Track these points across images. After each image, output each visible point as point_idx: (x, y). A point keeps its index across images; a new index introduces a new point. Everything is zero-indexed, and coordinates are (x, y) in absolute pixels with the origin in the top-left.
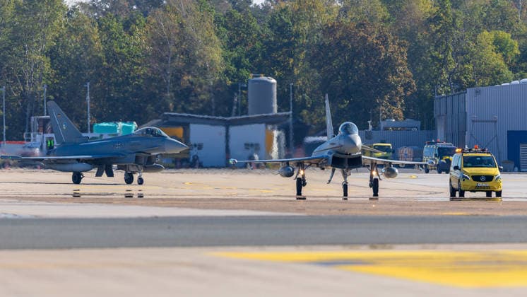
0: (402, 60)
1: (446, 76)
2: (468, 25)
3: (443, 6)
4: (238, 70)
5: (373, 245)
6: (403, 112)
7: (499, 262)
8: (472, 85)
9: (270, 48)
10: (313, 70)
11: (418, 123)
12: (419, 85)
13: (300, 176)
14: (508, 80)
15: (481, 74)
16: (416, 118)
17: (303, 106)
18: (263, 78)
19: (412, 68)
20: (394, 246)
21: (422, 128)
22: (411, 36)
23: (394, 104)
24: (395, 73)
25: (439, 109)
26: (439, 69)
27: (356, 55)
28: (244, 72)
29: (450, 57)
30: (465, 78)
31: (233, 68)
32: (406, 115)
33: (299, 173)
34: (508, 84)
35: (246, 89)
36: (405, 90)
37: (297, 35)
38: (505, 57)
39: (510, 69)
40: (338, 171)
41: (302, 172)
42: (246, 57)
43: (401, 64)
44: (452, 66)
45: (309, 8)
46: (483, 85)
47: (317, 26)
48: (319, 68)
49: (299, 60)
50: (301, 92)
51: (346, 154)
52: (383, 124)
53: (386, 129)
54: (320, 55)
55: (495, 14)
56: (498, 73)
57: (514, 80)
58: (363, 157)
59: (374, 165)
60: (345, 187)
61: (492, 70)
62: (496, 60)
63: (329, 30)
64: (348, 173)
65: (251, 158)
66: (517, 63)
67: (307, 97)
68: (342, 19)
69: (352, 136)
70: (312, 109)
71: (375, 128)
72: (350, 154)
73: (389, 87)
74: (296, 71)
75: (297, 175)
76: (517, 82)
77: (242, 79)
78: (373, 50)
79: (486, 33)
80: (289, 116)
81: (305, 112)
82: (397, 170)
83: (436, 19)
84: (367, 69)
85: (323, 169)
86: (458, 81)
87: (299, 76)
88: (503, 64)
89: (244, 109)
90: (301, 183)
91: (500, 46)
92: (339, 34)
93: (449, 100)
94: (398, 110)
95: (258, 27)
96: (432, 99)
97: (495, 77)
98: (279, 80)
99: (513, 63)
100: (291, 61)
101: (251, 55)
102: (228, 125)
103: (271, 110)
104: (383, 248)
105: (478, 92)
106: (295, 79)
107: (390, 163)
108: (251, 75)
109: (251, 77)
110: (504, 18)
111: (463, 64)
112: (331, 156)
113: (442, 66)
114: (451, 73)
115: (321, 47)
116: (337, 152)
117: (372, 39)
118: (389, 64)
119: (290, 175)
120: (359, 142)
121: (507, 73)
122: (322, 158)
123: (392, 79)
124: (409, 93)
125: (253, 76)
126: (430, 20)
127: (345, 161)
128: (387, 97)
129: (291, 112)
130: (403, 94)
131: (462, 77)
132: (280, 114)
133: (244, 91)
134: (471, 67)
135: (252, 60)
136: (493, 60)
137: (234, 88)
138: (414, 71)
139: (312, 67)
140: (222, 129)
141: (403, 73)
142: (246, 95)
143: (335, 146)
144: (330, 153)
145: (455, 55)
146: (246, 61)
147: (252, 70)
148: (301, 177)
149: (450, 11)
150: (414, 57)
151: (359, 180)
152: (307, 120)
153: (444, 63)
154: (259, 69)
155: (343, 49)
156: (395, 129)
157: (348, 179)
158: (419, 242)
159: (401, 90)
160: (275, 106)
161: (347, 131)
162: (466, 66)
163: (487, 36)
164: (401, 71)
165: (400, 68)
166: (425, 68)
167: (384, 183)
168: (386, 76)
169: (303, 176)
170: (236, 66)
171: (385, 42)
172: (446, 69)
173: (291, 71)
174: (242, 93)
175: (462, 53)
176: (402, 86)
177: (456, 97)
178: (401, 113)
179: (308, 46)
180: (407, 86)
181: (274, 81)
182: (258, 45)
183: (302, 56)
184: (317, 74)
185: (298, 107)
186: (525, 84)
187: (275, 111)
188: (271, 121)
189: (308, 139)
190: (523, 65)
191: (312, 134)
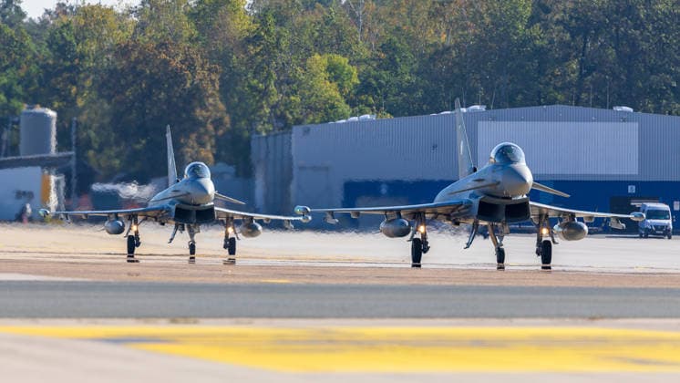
0: (212, 90)
1: (268, 111)
2: (295, 47)
3: (264, 23)
4: (9, 101)
5: (174, 319)
6: (214, 155)
7: (331, 341)
8: (298, 122)
9: (49, 72)
10: (101, 100)
11: (232, 169)
12: (234, 122)
13: (132, 233)
14: (343, 116)
15: (311, 108)
16: (230, 163)
17: (88, 145)
18: (39, 109)
19: (225, 99)
20: (201, 320)
21: (237, 175)
22: (224, 59)
23: (202, 144)
24: (203, 107)
25: (258, 151)
26: (258, 101)
27: (155, 82)
28: (15, 103)
29: (272, 87)
30: (291, 113)
31: (2, 97)
32: (218, 158)
33: (130, 229)
34: (344, 121)
35: (18, 123)
36: (216, 129)
37: (82, 56)
38: (341, 87)
39: (347, 103)
41: (134, 228)
42: (18, 84)
43: (212, 95)
44: (275, 99)
45: (98, 23)
46: (313, 122)
47: (107, 45)
48: (109, 98)
49: (83, 87)
50: (86, 127)
51: (194, 205)
54: (110, 83)
55: (329, 33)
56: (332, 107)
57: (352, 116)
58: (216, 208)
59: (230, 221)
60: (192, 248)
61: (325, 103)
62: (330, 90)
63: (123, 51)
64: (196, 230)
66: (356, 95)
67: (93, 134)
68: (139, 37)
69: (202, 181)
70: (100, 151)
72: (199, 205)
73: (196, 124)
74: (80, 103)
75: (129, 231)
76: (355, 119)
77: (14, 111)
78: (177, 77)
79: (317, 57)
80: (70, 157)
81: (91, 153)
82: (260, 228)
83: (255, 39)
84: (168, 101)
85: (163, 224)
86: (282, 117)
87: (84, 108)
88: (338, 96)
89: (14, 149)
91: (335, 73)
92: (134, 55)
93: (271, 140)
94: (207, 152)
95: (33, 46)
96: (248, 143)
97: (329, 113)
98: (59, 111)
99: (351, 95)
100: (74, 90)
101: (26, 81)
103: (46, 148)
104: (186, 323)
105: (306, 132)
106: (80, 111)
107: (252, 218)
108: (26, 105)
109: (24, 108)
110: (340, 39)
111: (288, 95)
112: (173, 208)
113: (262, 98)
114: (274, 107)
115: (112, 72)
116: (182, 202)
117: (176, 63)
118: (196, 95)
119: (120, 231)
121: (343, 107)
122: (162, 209)
123: (199, 113)
124: (221, 132)
125: (28, 108)
126: (248, 40)
128: (193, 136)
129: (73, 153)
130: (213, 133)
131: (287, 112)
132: (61, 154)
133: (15, 126)
134: (298, 100)
135: (26, 87)
136: (326, 91)
138: (227, 104)
139: (101, 96)
141: (214, 106)
142: (18, 131)
143: (178, 194)
144: (172, 203)
145: (279, 84)
146: (19, 89)
147: (26, 100)
148: (134, 234)
149: (273, 29)
150: (226, 88)
152: (93, 163)
153: (265, 94)
154: (34, 99)
155: (139, 74)
157: (196, 237)
158: (231, 316)
159: (211, 128)
160: (54, 144)
161: (196, 173)
162: (292, 98)
163: (319, 61)
164: (211, 104)
165: (211, 100)
166: (240, 99)
168: (193, 110)
169: (137, 233)
170: (5, 95)
171: (191, 67)
172: (267, 102)
173: (73, 102)
174: (13, 128)
175: (288, 82)
176: (212, 123)
177: (280, 137)
178: (210, 156)
179: (96, 71)
180: (218, 123)
181: (52, 113)
182: (34, 69)
183: (88, 83)
184: (106, 106)
185: (82, 147)
186: (365, 121)
187: (53, 152)
188: (48, 164)
189: (97, 187)
190: (363, 97)
191: (105, 181)
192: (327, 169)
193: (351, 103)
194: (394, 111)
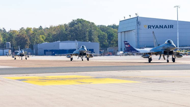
0: (28, 40)
2: (38, 34)
3: (34, 32)
8: (39, 43)
9: (9, 38)
11: (31, 49)
12: (31, 43)
14: (44, 42)
16: (30, 48)
18: (8, 42)
21: (32, 50)
22: (30, 36)
23: (27, 46)
24: (27, 41)
25: (34, 47)
27: (22, 39)
28: (6, 42)
29: (35, 39)
31: (4, 41)
32: (29, 48)
37: (13, 36)
38: (43, 39)
40: (21, 57)
44: (36, 40)
45: (15, 32)
47: (16, 35)
52: (26, 49)
53: (26, 50)
54: (16, 39)
55: (42, 33)
58: (24, 54)
60: (22, 59)
62: (42, 39)
63: (18, 35)
65: (7, 54)
67: (15, 45)
68: (20, 34)
70: (15, 47)
71: (25, 50)
74: (13, 41)
77: (5, 43)
78: (24, 38)
79: (41, 35)
82: (29, 56)
83: (33, 34)
84: (23, 41)
86: (36, 43)
89: (5, 47)
90: (15, 59)
91: (43, 37)
92: (19, 36)
94: (28, 47)
95: (7, 35)
96: (33, 46)
97: (42, 42)
98: (11, 42)
101: (7, 39)
102: (3, 49)
103: (9, 47)
105: (40, 44)
106: (13, 42)
109: (7, 42)
110: (43, 33)
112: (20, 55)
115: (17, 38)
117: (24, 37)
118: (27, 40)
119: (14, 57)
120: (23, 52)
121: (44, 41)
122: (18, 55)
123: (27, 42)
124: (30, 45)
126: (32, 34)
127: (22, 55)
129: (12, 47)
134: (38, 41)
137: (4, 44)
140: (3, 50)
141: (29, 41)
142: (6, 45)
143: (20, 53)
145: (36, 39)
149: (35, 32)
150: (30, 39)
151: (24, 58)
152: (15, 48)
153: (35, 40)
154: (8, 41)
155: (20, 38)
156: (28, 50)
159: (28, 44)
160: (10, 46)
161: (22, 51)
163: (41, 36)
166: (32, 41)
167: (27, 58)
169: (16, 57)
171: (26, 37)
175: (37, 39)
177: (36, 45)
179: (15, 38)
180: (29, 43)
182: (7, 37)
183: (14, 39)
184: (16, 42)
185: (14, 47)
186: (46, 43)
187: (10, 47)
188: (9, 49)
189: (15, 51)
190: (46, 40)
191: (16, 51)
192: (42, 49)
193: (45, 41)
194: (50, 42)
